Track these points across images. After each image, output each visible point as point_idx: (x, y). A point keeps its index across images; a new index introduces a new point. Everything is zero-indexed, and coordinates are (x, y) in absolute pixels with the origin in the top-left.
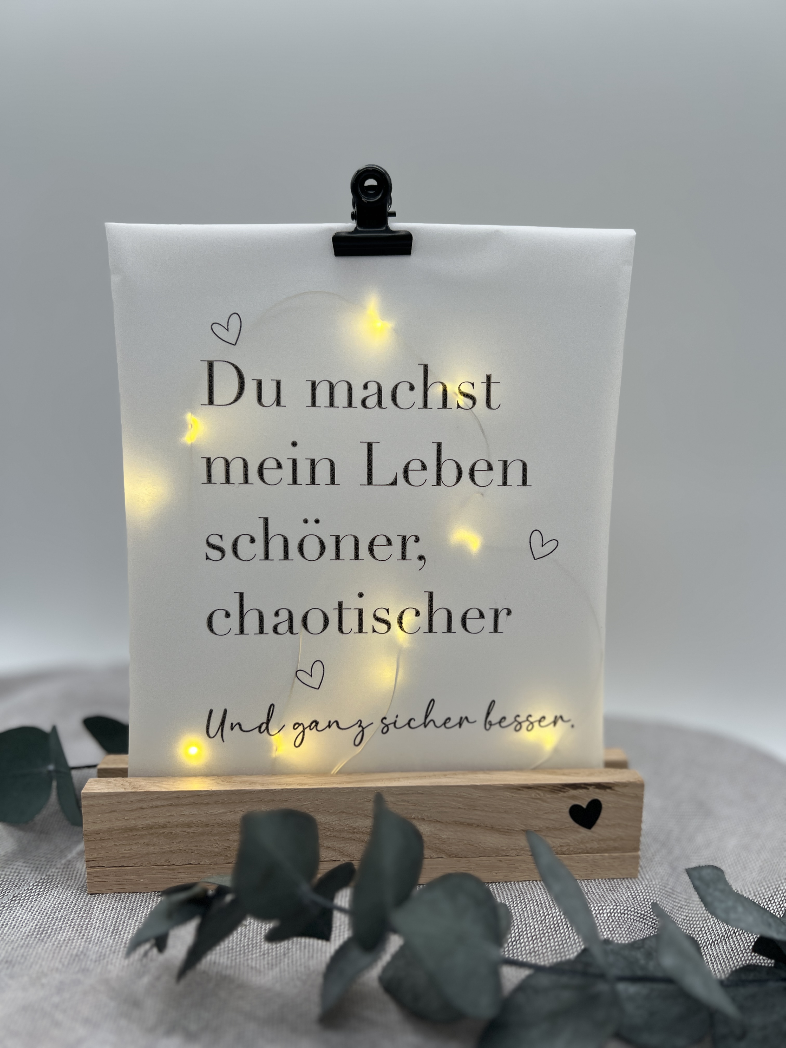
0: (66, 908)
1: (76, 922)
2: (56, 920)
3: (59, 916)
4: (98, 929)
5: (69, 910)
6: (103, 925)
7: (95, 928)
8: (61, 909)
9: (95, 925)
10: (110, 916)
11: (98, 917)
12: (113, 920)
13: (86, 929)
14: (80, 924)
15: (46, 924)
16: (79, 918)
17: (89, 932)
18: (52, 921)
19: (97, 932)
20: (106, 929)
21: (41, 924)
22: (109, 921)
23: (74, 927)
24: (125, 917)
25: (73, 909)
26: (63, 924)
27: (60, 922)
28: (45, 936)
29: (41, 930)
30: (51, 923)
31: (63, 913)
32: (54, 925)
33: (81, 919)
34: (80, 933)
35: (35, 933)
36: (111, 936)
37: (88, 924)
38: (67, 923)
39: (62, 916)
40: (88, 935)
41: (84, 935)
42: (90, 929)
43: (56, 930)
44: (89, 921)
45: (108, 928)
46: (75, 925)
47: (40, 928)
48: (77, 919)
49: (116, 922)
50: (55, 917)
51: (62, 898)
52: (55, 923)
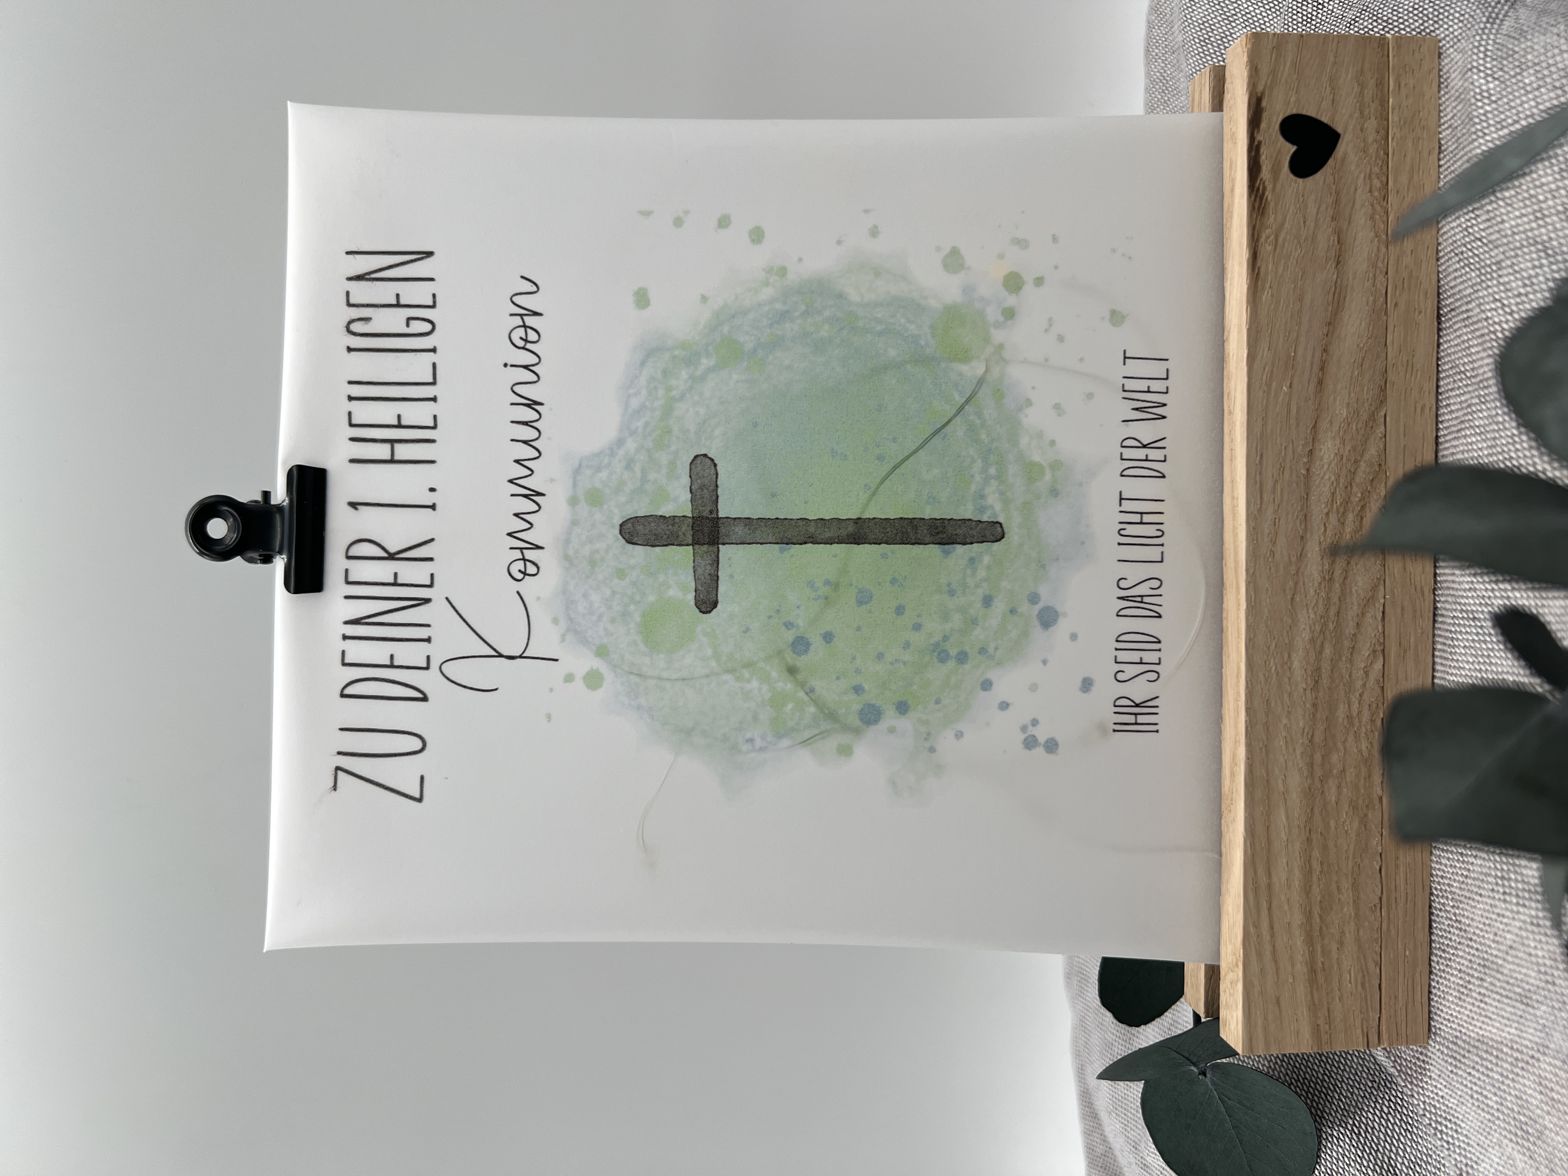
0: (1480, 1087)
1: (1507, 1070)
2: (1502, 1104)
3: (1494, 1098)
4: (1522, 1031)
5: (1484, 1081)
6: (1513, 1021)
7: (1519, 1036)
8: (1481, 1094)
9: (1514, 1035)
10: (1496, 1007)
11: (1498, 1029)
12: (1503, 1003)
13: (1521, 1052)
14: (1511, 1064)
15: (1509, 1123)
16: (1499, 1063)
17: (1527, 1047)
18: (1503, 1113)
19: (1526, 1032)
20: (1521, 1017)
21: (1510, 1132)
22: (1506, 1011)
23: (1518, 1075)
24: (1499, 980)
25: (1483, 1073)
26: (1510, 1094)
27: (1506, 1099)
28: (1532, 1127)
29: (1519, 1133)
30: (1509, 1115)
31: (1490, 1091)
32: (1512, 1110)
33: (1502, 1059)
34: (1528, 1063)
35: (1526, 1144)
36: (1533, 1008)
37: (1512, 1048)
38: (1509, 1086)
39: (1495, 1094)
40: (1532, 1049)
41: (1533, 1057)
42: (1522, 1045)
43: (1521, 1106)
44: (1507, 1046)
45: (1519, 1013)
46: (1512, 1072)
47: (1516, 1135)
48: (1502, 1067)
49: (1507, 997)
50: (1495, 1107)
51: (1462, 1091)
52: (1508, 1108)
